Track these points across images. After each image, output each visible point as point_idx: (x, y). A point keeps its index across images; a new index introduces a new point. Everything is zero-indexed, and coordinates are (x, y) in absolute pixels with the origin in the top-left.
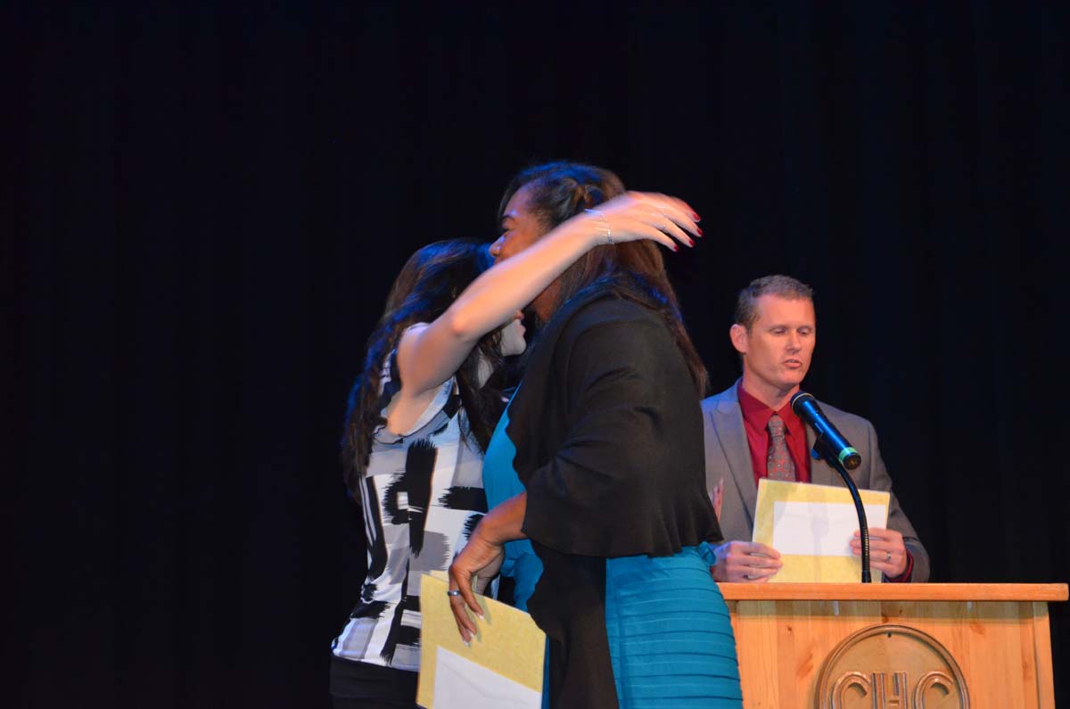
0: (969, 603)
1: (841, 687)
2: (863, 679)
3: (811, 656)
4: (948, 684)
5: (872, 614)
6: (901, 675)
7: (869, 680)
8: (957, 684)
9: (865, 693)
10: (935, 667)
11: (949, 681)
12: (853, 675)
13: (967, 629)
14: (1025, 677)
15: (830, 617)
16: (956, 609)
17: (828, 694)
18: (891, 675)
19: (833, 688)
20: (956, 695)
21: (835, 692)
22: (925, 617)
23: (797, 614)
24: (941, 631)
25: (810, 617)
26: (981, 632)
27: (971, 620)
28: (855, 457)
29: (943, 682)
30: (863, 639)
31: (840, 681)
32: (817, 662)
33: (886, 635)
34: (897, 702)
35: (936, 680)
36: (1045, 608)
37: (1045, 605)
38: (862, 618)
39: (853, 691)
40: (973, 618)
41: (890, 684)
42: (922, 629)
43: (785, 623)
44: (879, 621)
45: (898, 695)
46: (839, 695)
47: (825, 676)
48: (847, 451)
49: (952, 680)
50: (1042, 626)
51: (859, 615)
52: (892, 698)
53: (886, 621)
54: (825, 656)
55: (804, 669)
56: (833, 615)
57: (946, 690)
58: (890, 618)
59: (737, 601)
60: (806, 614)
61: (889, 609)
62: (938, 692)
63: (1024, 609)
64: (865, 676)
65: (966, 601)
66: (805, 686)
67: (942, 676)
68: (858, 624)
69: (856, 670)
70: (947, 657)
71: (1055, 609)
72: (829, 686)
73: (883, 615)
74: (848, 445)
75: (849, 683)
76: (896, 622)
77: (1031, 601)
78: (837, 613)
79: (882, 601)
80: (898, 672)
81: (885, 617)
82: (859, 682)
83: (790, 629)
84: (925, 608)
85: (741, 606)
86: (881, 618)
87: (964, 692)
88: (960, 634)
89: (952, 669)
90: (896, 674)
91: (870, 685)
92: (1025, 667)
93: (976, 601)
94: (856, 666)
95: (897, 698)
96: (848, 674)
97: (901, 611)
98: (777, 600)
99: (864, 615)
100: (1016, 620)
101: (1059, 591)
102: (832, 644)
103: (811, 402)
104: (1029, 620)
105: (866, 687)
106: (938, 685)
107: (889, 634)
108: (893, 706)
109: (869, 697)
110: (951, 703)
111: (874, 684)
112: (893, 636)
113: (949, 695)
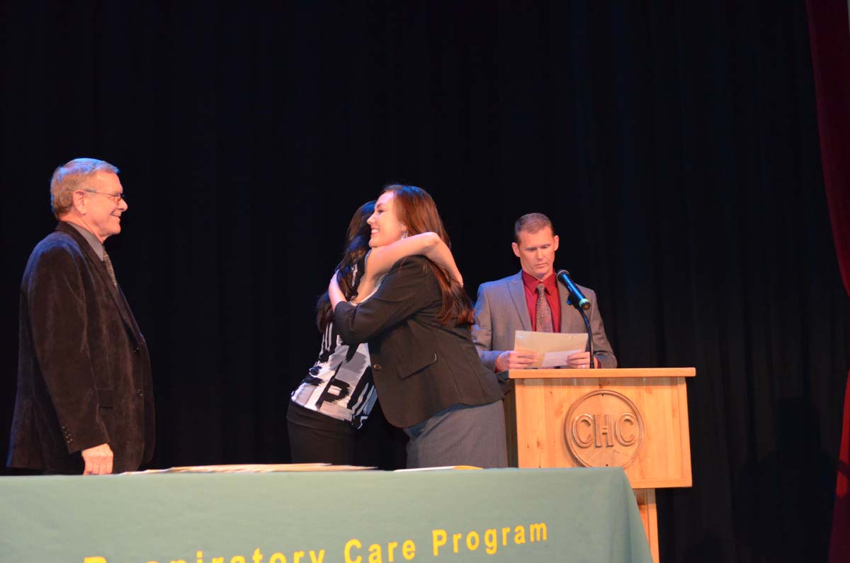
1: (577, 422)
3: (562, 406)
4: (633, 420)
5: (594, 385)
6: (608, 415)
7: (592, 418)
8: (637, 420)
9: (589, 425)
10: (627, 411)
12: (584, 416)
13: (643, 390)
14: (674, 416)
15: (573, 387)
16: (638, 381)
17: (570, 424)
18: (603, 415)
20: (637, 425)
21: (574, 423)
22: (621, 385)
23: (555, 385)
24: (629, 392)
25: (562, 386)
26: (650, 393)
27: (645, 387)
28: (587, 303)
29: (631, 419)
30: (589, 397)
31: (577, 419)
32: (565, 410)
33: (601, 396)
34: (606, 429)
35: (627, 417)
36: (684, 380)
37: (685, 378)
39: (583, 423)
40: (646, 385)
41: (603, 420)
42: (619, 392)
43: (548, 389)
44: (597, 388)
45: (606, 425)
46: (576, 426)
47: (569, 416)
48: (584, 301)
49: (634, 416)
50: (683, 389)
51: (587, 385)
52: (604, 427)
53: (601, 388)
54: (570, 405)
55: (558, 413)
57: (632, 423)
58: (603, 387)
59: (523, 379)
60: (559, 385)
61: (602, 382)
62: (628, 424)
63: (673, 381)
65: (643, 377)
66: (559, 423)
67: (630, 416)
68: (587, 390)
69: (586, 413)
70: (632, 406)
71: (689, 380)
74: (584, 297)
75: (582, 420)
76: (607, 388)
77: (677, 377)
78: (576, 384)
79: (599, 378)
80: (606, 414)
81: (601, 385)
82: (587, 419)
83: (551, 393)
84: (621, 381)
85: (526, 381)
86: (598, 387)
87: (641, 423)
88: (640, 395)
89: (635, 412)
90: (605, 416)
91: (592, 420)
92: (674, 411)
93: (648, 378)
94: (586, 411)
95: (607, 427)
96: (581, 415)
97: (609, 383)
98: (544, 378)
99: (590, 385)
100: (669, 387)
101: (691, 372)
102: (573, 400)
103: (567, 275)
104: (676, 386)
105: (590, 422)
106: (628, 420)
107: (603, 394)
108: (604, 431)
109: (591, 426)
110: (634, 429)
111: (594, 421)
112: (604, 396)
113: (633, 426)
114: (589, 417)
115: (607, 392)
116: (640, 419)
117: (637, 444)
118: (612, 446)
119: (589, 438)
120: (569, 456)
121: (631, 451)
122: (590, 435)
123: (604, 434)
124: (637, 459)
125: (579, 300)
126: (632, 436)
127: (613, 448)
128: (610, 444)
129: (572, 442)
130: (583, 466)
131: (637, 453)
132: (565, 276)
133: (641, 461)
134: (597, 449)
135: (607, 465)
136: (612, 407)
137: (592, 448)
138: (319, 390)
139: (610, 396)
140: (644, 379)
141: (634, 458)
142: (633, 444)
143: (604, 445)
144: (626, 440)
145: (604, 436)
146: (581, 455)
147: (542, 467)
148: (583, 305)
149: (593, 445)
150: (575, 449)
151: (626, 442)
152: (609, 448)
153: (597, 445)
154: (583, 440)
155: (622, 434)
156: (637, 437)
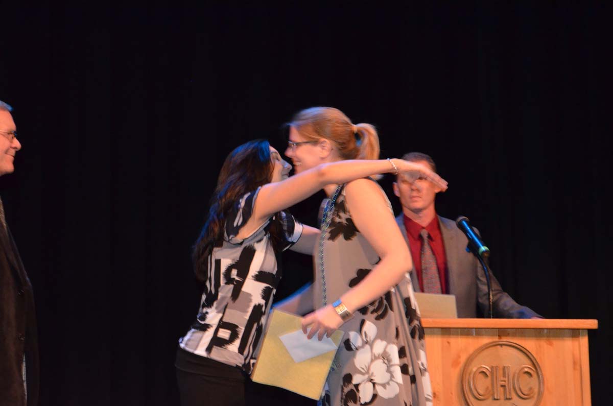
1: (475, 373)
2: (487, 369)
3: (459, 357)
4: (532, 372)
5: (493, 335)
6: (508, 367)
7: (490, 370)
8: (537, 372)
9: (487, 376)
10: (525, 363)
12: (482, 367)
13: (543, 343)
14: (575, 369)
15: (471, 337)
16: (538, 333)
17: (468, 376)
18: (501, 367)
19: (470, 374)
20: (537, 379)
21: (472, 375)
22: (521, 337)
23: (453, 335)
24: (529, 344)
25: (460, 336)
26: (551, 345)
27: (545, 339)
28: (486, 251)
29: (530, 371)
30: (488, 348)
31: (474, 369)
32: (463, 359)
33: (499, 346)
34: (504, 381)
35: (526, 370)
36: (586, 333)
37: (587, 330)
39: (481, 376)
40: (547, 337)
41: (501, 372)
42: (519, 343)
43: (446, 339)
44: (496, 339)
45: (505, 377)
46: (474, 377)
47: (467, 368)
48: (483, 248)
49: (534, 369)
50: (584, 341)
52: (502, 379)
53: (500, 338)
54: (467, 356)
55: (455, 363)
56: (472, 335)
57: (531, 375)
58: (502, 337)
60: (458, 335)
61: (502, 332)
62: (526, 376)
63: (575, 333)
64: (488, 368)
65: (543, 329)
66: (455, 373)
67: (529, 368)
68: (485, 340)
69: (484, 364)
70: (532, 357)
71: (591, 333)
72: (469, 372)
73: (499, 336)
74: (484, 245)
75: (479, 371)
76: (505, 340)
77: (579, 329)
78: (474, 335)
79: (499, 328)
80: (505, 365)
81: (500, 336)
82: (484, 371)
83: (449, 343)
84: (521, 332)
86: (497, 337)
87: (541, 376)
88: (540, 347)
89: (535, 364)
90: (504, 368)
91: (490, 372)
92: (575, 363)
93: (550, 329)
94: (484, 362)
95: (505, 379)
96: (479, 366)
97: (508, 334)
98: (442, 328)
99: (488, 335)
100: (571, 339)
101: (592, 324)
102: (471, 351)
103: (467, 222)
104: (577, 339)
105: (488, 373)
106: (527, 373)
107: (501, 345)
108: (503, 383)
109: (489, 378)
110: (533, 382)
111: (492, 373)
112: (504, 347)
113: (532, 379)
114: (486, 367)
115: (506, 343)
116: (540, 373)
117: (536, 396)
118: (510, 399)
119: (486, 390)
121: (530, 404)
122: (488, 387)
123: (503, 386)
125: (478, 248)
126: (531, 388)
127: (511, 401)
128: (508, 397)
129: (469, 394)
132: (464, 223)
134: (495, 401)
136: (510, 359)
137: (490, 401)
138: (209, 335)
139: (508, 347)
140: (545, 331)
142: (532, 397)
143: (502, 397)
144: (526, 393)
145: (502, 389)
148: (482, 253)
149: (491, 398)
150: (472, 401)
151: (524, 395)
152: (507, 401)
153: (496, 397)
154: (481, 392)
155: (521, 387)
156: (536, 390)
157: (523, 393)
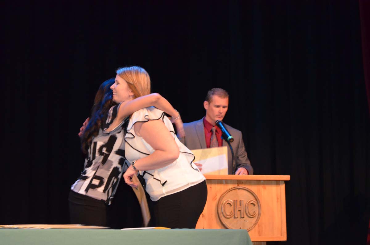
0: (262, 181)
1: (225, 203)
3: (216, 195)
4: (255, 203)
5: (234, 184)
7: (233, 202)
10: (252, 198)
11: (255, 202)
13: (261, 187)
14: (277, 201)
16: (258, 182)
17: (221, 206)
18: (239, 200)
19: (222, 204)
20: (257, 207)
21: (223, 205)
22: (249, 184)
23: (213, 183)
24: (253, 188)
26: (265, 188)
27: (262, 185)
29: (254, 203)
30: (232, 190)
31: (225, 202)
32: (218, 197)
33: (238, 189)
34: (240, 208)
35: (252, 202)
36: (284, 182)
38: (231, 184)
39: (228, 205)
41: (238, 203)
42: (248, 188)
44: (236, 186)
46: (224, 206)
47: (220, 201)
48: (230, 137)
49: (256, 202)
50: (283, 187)
51: (230, 184)
52: (239, 207)
53: (238, 185)
54: (220, 195)
55: (215, 198)
56: (223, 183)
60: (216, 183)
61: (239, 182)
62: (252, 205)
63: (278, 182)
65: (261, 180)
66: (214, 204)
67: (253, 201)
68: (230, 186)
69: (229, 199)
70: (255, 195)
71: (286, 182)
72: (222, 203)
73: (237, 184)
75: (227, 203)
76: (241, 186)
77: (280, 181)
78: (224, 183)
79: (237, 180)
80: (241, 200)
82: (230, 202)
83: (211, 188)
84: (249, 182)
87: (260, 205)
88: (259, 190)
89: (256, 199)
90: (240, 201)
91: (233, 203)
92: (278, 199)
93: (264, 180)
95: (241, 207)
96: (227, 200)
97: (242, 183)
99: (232, 184)
100: (275, 185)
101: (287, 178)
102: (223, 192)
104: (279, 186)
105: (232, 204)
106: (252, 203)
107: (239, 189)
108: (240, 209)
109: (232, 206)
110: (256, 209)
111: (234, 203)
112: (240, 190)
113: (255, 207)
114: (231, 201)
115: (241, 188)
116: (259, 203)
117: (257, 216)
118: (243, 218)
119: (230, 213)
120: (219, 223)
121: (254, 220)
122: (231, 212)
123: (239, 211)
124: (257, 226)
125: (228, 137)
126: (254, 212)
128: (242, 216)
129: (221, 214)
130: (227, 228)
131: (257, 222)
132: (220, 124)
133: (259, 226)
134: (235, 219)
135: (240, 228)
136: (243, 196)
137: (233, 218)
138: (87, 183)
139: (243, 190)
141: (255, 225)
142: (255, 216)
143: (239, 217)
144: (252, 214)
145: (239, 212)
146: (226, 222)
147: (204, 229)
148: (230, 139)
149: (233, 217)
150: (223, 219)
151: (252, 216)
152: (241, 219)
153: (235, 217)
154: (228, 214)
155: (249, 211)
156: (257, 213)
157: (250, 215)
